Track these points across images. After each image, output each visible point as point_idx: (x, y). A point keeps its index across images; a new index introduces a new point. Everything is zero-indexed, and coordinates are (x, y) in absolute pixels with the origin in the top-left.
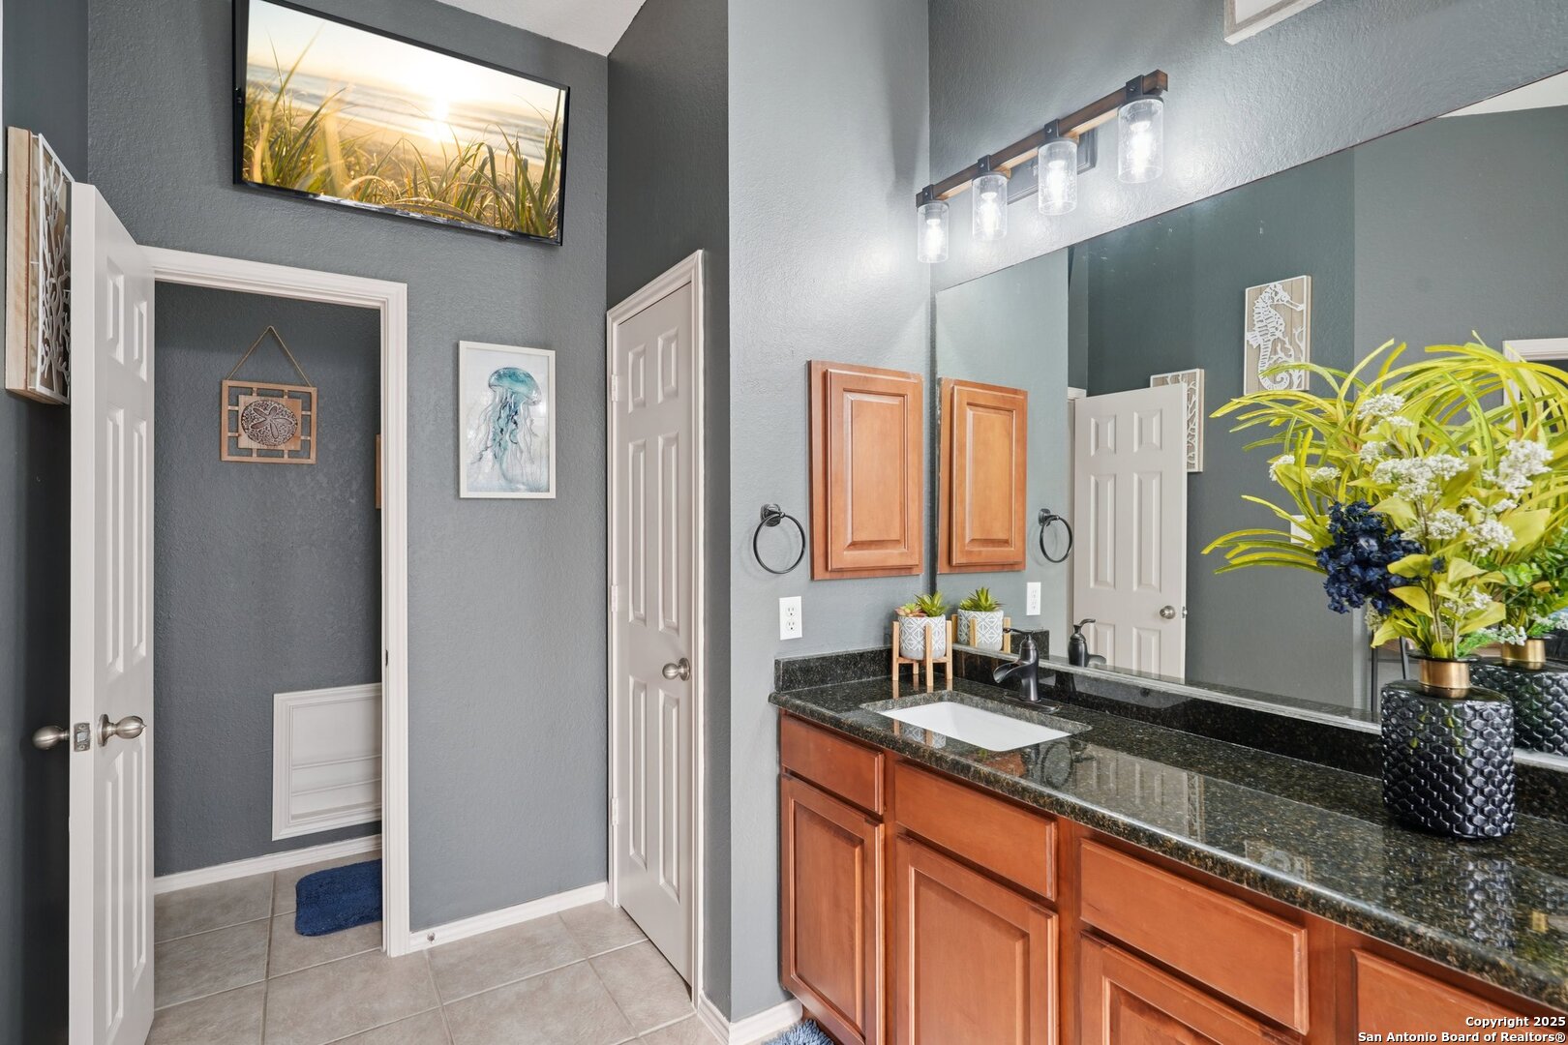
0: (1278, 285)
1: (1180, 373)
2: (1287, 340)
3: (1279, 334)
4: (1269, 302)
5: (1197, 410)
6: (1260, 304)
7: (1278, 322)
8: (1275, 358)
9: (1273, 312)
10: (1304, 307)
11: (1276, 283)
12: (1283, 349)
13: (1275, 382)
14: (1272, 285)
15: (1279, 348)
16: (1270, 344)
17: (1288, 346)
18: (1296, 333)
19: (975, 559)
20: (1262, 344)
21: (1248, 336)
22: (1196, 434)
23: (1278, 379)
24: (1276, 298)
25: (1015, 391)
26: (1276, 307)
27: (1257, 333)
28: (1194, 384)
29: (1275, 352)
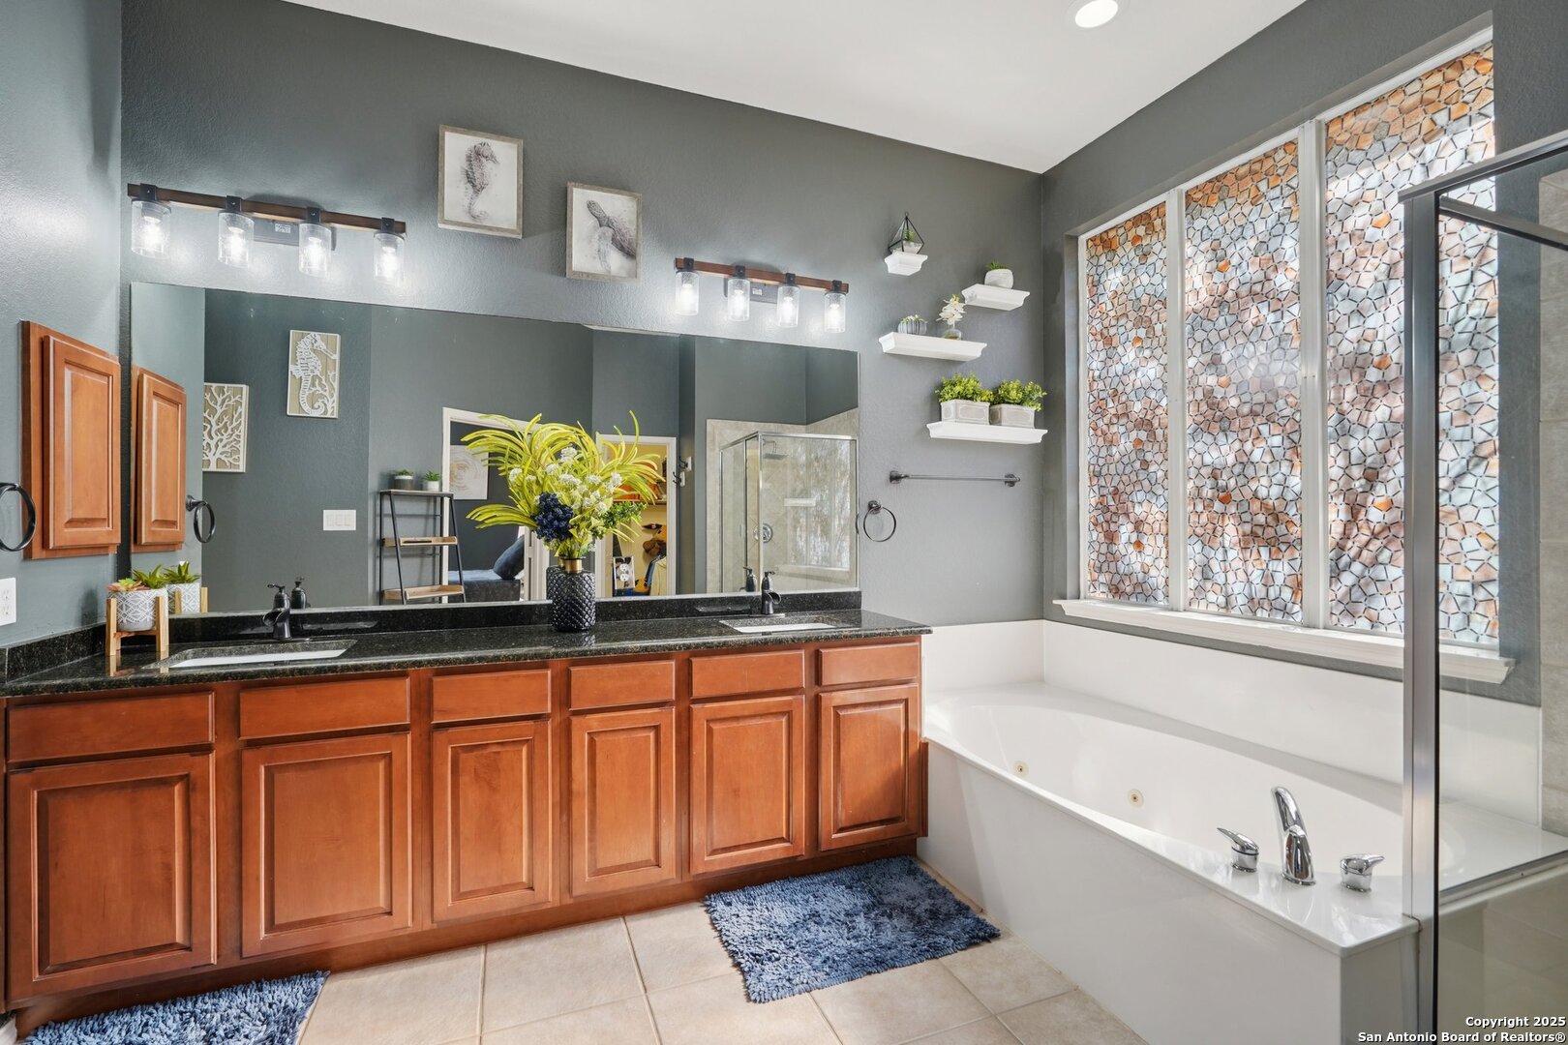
0: (318, 335)
1: (226, 385)
2: (323, 378)
3: (317, 373)
4: (310, 346)
5: (243, 419)
6: (301, 345)
7: (316, 363)
8: (314, 389)
9: (313, 355)
10: (336, 357)
11: (316, 333)
12: (320, 384)
13: (313, 407)
14: (312, 333)
15: (317, 383)
16: (310, 379)
17: (324, 382)
18: (331, 375)
19: (159, 539)
20: (303, 377)
21: (291, 367)
22: (242, 439)
23: (316, 406)
24: (315, 345)
25: (176, 386)
26: (314, 351)
27: (299, 367)
28: (241, 398)
29: (313, 385)
